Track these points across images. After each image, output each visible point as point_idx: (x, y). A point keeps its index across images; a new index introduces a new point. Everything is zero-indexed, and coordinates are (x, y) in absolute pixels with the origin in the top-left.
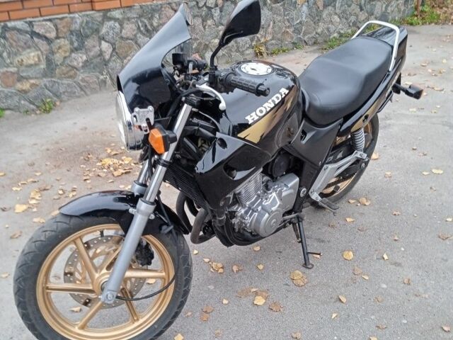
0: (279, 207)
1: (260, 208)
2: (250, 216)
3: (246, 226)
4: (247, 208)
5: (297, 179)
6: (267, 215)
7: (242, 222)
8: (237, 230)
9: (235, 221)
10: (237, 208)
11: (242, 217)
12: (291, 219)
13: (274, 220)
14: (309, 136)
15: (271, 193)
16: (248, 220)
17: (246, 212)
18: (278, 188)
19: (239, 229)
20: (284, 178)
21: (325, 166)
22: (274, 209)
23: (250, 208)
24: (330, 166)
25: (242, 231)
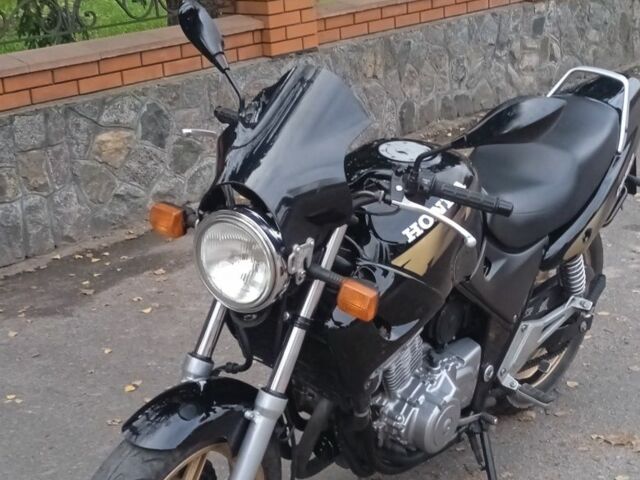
0: (454, 396)
1: (422, 399)
2: (406, 414)
3: (399, 435)
4: (397, 401)
5: (477, 349)
6: (436, 410)
7: (390, 427)
8: (381, 444)
9: (378, 425)
10: (381, 401)
11: (392, 417)
12: (470, 424)
13: (448, 421)
14: (495, 268)
15: (439, 372)
16: (403, 421)
17: (398, 408)
18: (449, 362)
19: (384, 441)
20: (455, 346)
21: (523, 324)
22: (447, 399)
23: (403, 400)
24: (532, 325)
25: (389, 445)
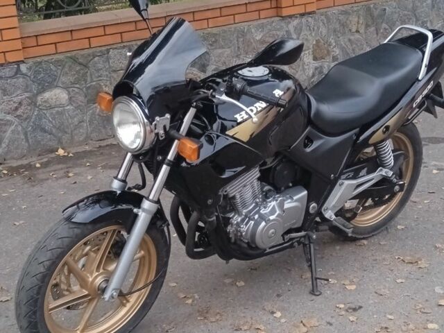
0: (277, 216)
1: (256, 217)
2: (246, 224)
3: (241, 235)
4: (243, 217)
5: (305, 192)
6: (263, 224)
7: (237, 230)
8: (233, 240)
9: (229, 229)
10: (234, 216)
11: (238, 225)
13: (272, 231)
14: (316, 144)
15: (270, 202)
16: (244, 228)
17: (243, 221)
18: (279, 197)
19: (235, 240)
20: (291, 190)
21: (340, 181)
22: (272, 218)
23: (246, 216)
24: (347, 182)
25: (238, 242)
